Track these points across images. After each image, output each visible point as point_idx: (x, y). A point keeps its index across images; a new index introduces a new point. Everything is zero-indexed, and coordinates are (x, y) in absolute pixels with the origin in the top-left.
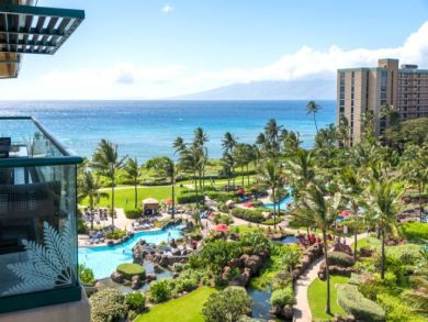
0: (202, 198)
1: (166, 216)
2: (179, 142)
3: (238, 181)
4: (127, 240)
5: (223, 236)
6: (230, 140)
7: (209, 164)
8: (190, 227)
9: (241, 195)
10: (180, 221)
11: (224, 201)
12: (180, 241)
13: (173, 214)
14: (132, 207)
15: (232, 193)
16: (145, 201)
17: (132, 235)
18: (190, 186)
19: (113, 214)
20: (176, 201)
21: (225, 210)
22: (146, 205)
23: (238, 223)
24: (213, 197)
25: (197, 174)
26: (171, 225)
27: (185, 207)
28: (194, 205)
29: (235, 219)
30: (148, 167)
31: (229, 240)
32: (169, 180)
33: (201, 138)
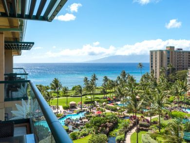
0: (94, 102)
1: (79, 109)
2: (86, 80)
3: (108, 95)
4: (63, 117)
6: (106, 79)
7: (98, 88)
8: (88, 113)
9: (109, 100)
10: (84, 111)
11: (102, 103)
12: (84, 118)
13: (81, 108)
14: (65, 105)
15: (106, 100)
17: (65, 116)
18: (89, 97)
19: (58, 108)
20: (83, 103)
21: (103, 106)
22: (71, 104)
24: (98, 101)
25: (92, 93)
26: (81, 112)
27: (87, 105)
28: (90, 105)
29: (106, 110)
30: (73, 90)
31: (102, 117)
32: (80, 95)
33: (95, 78)
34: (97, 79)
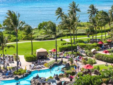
0: (75, 47)
1: (52, 60)
2: (60, 11)
3: (99, 36)
4: (27, 75)
5: (89, 72)
6: (93, 10)
7: (80, 26)
8: (68, 67)
10: (61, 63)
11: (90, 49)
12: (62, 76)
13: (56, 58)
14: (29, 54)
15: (95, 44)
16: (38, 51)
17: (30, 73)
18: (67, 40)
19: (17, 59)
20: (58, 50)
21: (91, 55)
22: (38, 53)
23: (99, 63)
24: (82, 47)
25: (72, 32)
26: (56, 65)
28: (70, 52)
29: (97, 61)
30: (40, 28)
31: (93, 75)
32: (53, 37)
33: (74, 9)
34: (78, 10)
